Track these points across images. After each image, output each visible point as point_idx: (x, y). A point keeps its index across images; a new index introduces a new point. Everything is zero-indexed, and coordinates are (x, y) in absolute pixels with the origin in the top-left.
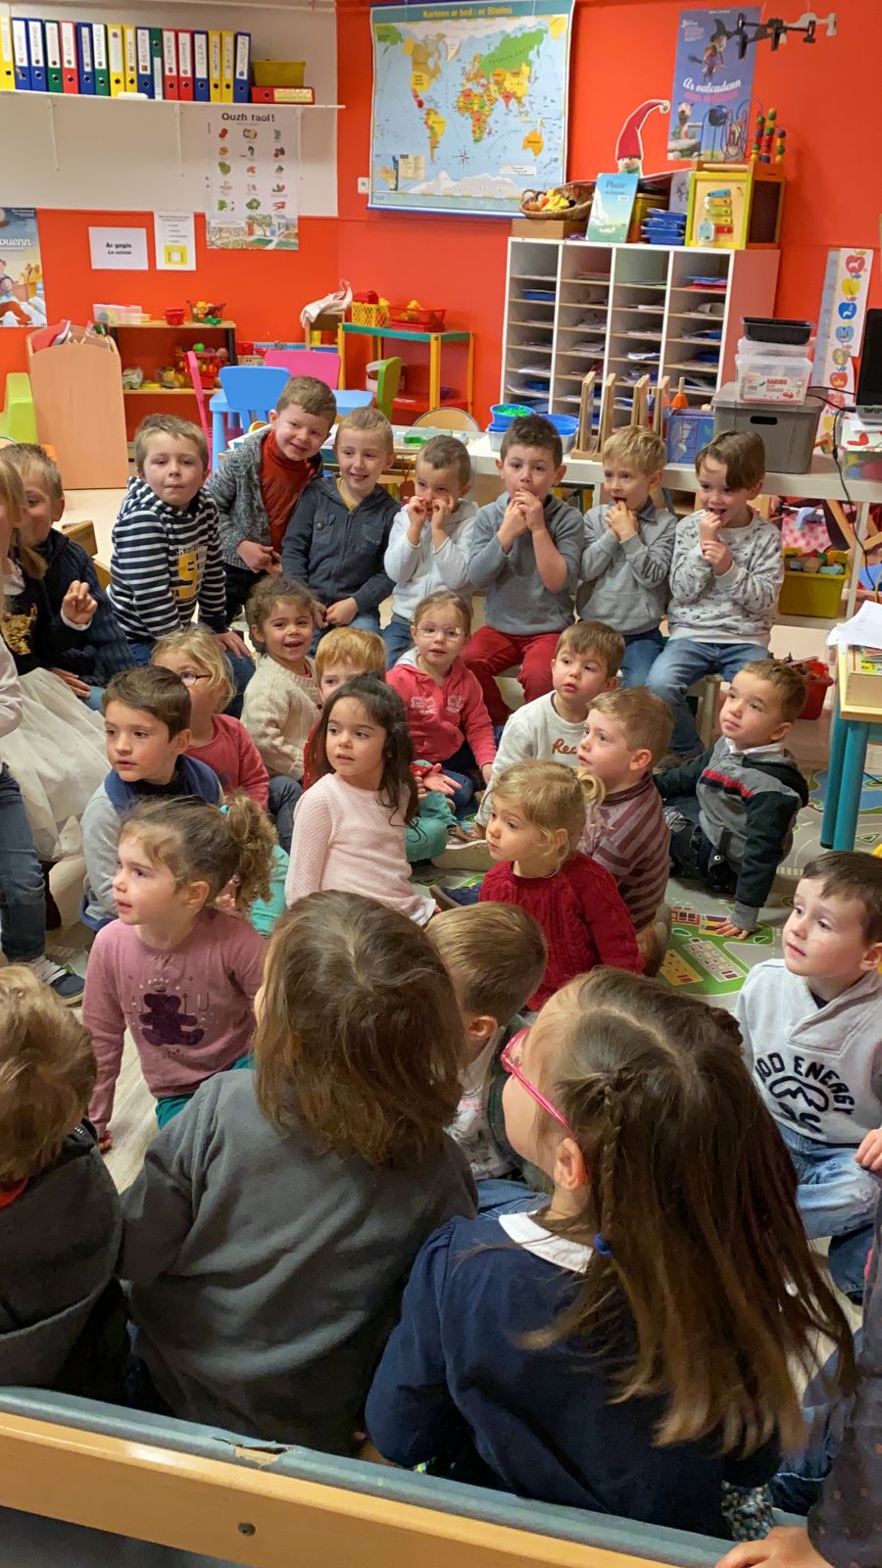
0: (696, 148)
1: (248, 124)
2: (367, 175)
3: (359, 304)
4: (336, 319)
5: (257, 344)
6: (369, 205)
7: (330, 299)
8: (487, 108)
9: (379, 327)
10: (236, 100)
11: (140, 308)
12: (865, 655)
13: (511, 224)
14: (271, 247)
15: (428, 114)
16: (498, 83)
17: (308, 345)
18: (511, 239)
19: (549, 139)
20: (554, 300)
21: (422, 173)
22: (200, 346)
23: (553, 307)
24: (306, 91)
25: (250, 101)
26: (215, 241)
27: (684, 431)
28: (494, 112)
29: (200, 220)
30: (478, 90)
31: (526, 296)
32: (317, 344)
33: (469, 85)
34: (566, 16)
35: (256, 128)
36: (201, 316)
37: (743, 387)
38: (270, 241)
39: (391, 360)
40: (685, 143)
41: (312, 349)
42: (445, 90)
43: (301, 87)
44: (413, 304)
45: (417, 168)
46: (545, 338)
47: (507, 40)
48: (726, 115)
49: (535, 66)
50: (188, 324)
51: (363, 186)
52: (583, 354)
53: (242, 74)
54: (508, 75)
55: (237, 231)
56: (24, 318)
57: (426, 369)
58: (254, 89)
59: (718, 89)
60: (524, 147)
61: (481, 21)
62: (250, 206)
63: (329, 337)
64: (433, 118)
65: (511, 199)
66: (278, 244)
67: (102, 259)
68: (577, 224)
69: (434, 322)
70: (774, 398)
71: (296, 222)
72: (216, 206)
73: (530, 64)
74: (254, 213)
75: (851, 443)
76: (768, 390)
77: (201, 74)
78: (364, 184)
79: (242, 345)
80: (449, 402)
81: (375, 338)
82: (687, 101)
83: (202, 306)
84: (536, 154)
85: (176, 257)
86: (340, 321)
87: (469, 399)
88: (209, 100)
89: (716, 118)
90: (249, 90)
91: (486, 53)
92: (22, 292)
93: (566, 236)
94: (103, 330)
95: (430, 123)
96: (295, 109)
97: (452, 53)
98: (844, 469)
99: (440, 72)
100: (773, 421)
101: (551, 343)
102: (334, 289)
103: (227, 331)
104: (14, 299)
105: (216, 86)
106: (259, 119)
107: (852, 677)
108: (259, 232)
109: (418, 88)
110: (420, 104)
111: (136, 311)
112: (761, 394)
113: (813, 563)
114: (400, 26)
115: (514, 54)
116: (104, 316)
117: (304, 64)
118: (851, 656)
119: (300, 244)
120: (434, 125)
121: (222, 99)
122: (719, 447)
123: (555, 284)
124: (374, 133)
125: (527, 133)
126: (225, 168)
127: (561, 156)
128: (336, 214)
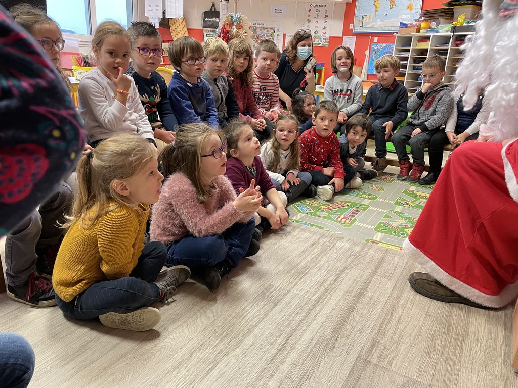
1: (317, 8)
2: (353, 23)
6: (353, 31)
15: (375, 1)
19: (416, 5)
20: (409, 55)
35: (320, 9)
38: (320, 44)
45: (370, 19)
46: (404, 67)
60: (407, 8)
66: (323, 45)
74: (316, 35)
78: (352, 26)
84: (411, 11)
96: (332, 4)
101: (406, 69)
106: (321, 6)
108: (317, 41)
120: (377, 5)
123: (410, 49)
124: (357, 9)
125: (408, 4)
126: (309, 21)
127: (419, 11)
128: (341, 36)
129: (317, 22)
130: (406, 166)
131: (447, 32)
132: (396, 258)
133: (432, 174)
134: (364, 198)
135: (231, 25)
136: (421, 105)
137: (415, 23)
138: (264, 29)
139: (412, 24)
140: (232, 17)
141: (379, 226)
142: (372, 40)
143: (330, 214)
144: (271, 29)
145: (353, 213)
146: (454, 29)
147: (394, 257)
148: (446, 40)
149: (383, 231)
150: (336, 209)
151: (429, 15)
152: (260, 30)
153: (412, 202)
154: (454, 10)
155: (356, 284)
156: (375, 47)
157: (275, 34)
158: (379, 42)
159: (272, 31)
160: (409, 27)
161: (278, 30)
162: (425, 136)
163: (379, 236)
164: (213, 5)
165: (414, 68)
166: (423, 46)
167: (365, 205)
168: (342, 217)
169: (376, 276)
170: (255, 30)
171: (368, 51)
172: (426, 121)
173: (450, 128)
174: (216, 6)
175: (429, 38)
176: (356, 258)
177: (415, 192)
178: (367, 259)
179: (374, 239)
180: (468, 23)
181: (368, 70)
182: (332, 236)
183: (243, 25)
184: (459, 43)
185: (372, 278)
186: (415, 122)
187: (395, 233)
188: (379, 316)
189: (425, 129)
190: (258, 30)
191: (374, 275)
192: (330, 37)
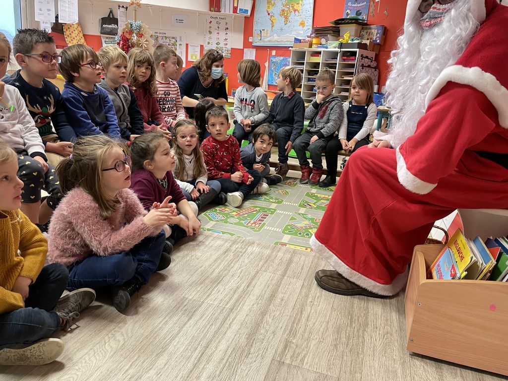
1: (218, 20)
2: (252, 36)
6: (253, 44)
15: (271, 17)
16: (292, 7)
18: (292, 49)
19: (307, 23)
20: (304, 68)
28: (291, 15)
29: (202, 47)
30: (286, 9)
42: (277, 10)
45: (267, 34)
48: (361, 13)
49: (304, 1)
51: (251, 39)
54: (295, 4)
59: (359, 5)
60: (300, 26)
62: (217, 44)
71: (230, 50)
72: (207, 43)
82: (349, 9)
84: (303, 27)
85: (194, 57)
89: (358, 13)
99: (275, 5)
106: (221, 19)
109: (268, 9)
110: (269, 14)
119: (231, 56)
120: (273, 20)
123: (304, 63)
124: (255, 23)
125: (300, 22)
126: (210, 32)
127: (311, 28)
128: (242, 48)
129: (218, 33)
130: (307, 170)
131: (335, 48)
132: (303, 258)
133: (329, 177)
134: (271, 202)
135: (131, 32)
136: (317, 114)
137: (307, 39)
138: (166, 38)
139: (305, 40)
140: (131, 25)
141: (286, 229)
142: (270, 54)
143: (241, 220)
144: (173, 38)
145: (262, 218)
146: (341, 46)
147: (301, 257)
148: (334, 55)
149: (290, 233)
150: (246, 215)
151: (319, 32)
152: (162, 39)
153: (314, 204)
154: (340, 29)
155: (268, 287)
156: (274, 60)
157: (178, 44)
158: (277, 55)
159: (174, 40)
160: (303, 42)
161: (180, 40)
162: (321, 143)
163: (286, 238)
164: (111, 12)
165: (309, 80)
166: (315, 60)
167: (272, 209)
168: (252, 222)
169: (285, 278)
170: (157, 39)
171: (267, 62)
172: (322, 129)
173: (342, 135)
174: (114, 12)
175: (320, 53)
176: (267, 261)
177: (316, 194)
178: (277, 261)
179: (282, 241)
180: (353, 40)
181: (269, 80)
182: (243, 242)
183: (144, 34)
184: (345, 58)
185: (282, 279)
186: (313, 130)
187: (300, 234)
188: (290, 316)
189: (321, 136)
190: (160, 39)
191: (284, 276)
192: (232, 49)
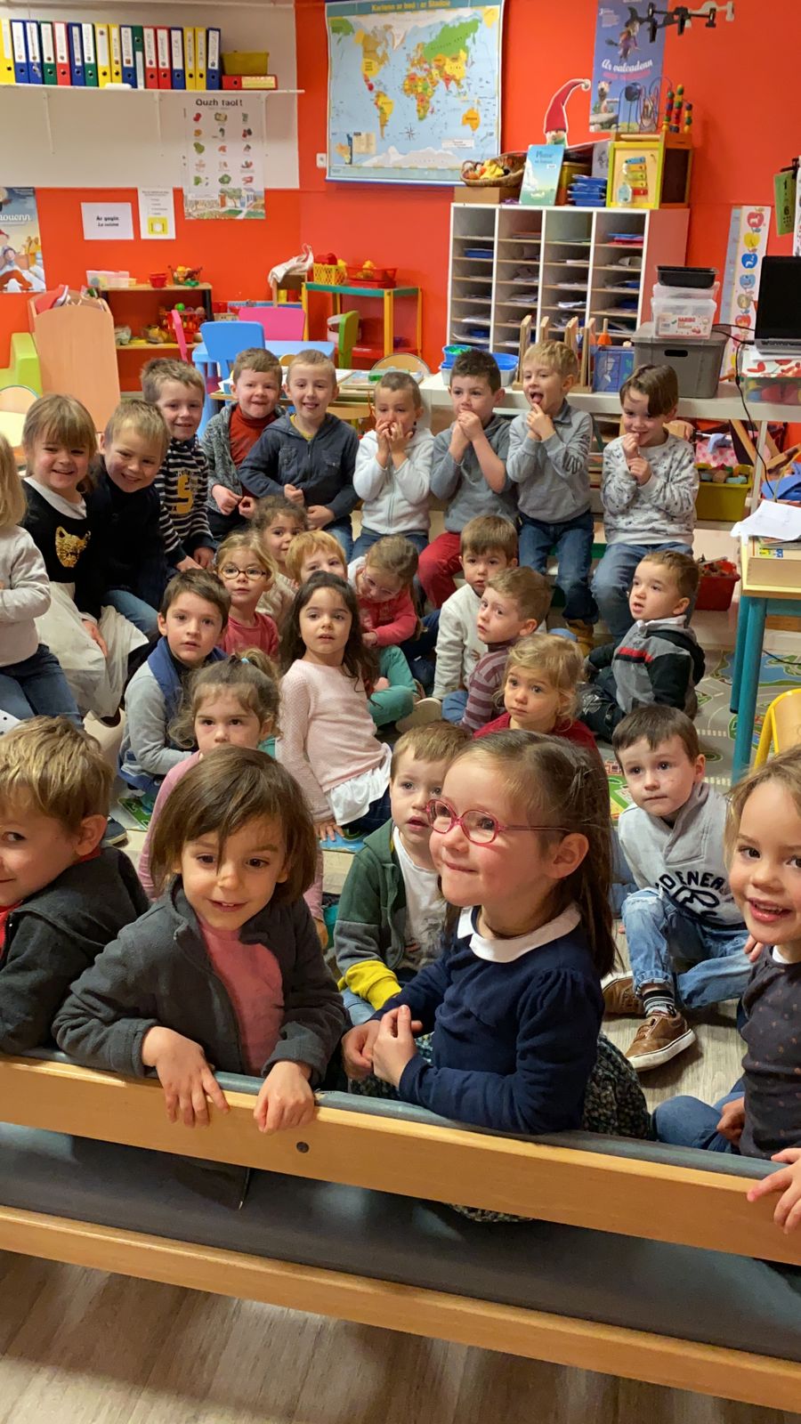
0: (614, 121)
1: (219, 109)
2: (324, 151)
3: (320, 265)
4: (301, 279)
5: (230, 303)
6: (327, 178)
7: (293, 262)
8: (430, 90)
9: (338, 286)
10: (209, 87)
11: (127, 273)
12: (763, 542)
13: (453, 192)
14: (241, 217)
15: (378, 96)
16: (440, 68)
17: (275, 302)
18: (453, 205)
19: (485, 116)
20: (492, 257)
21: (373, 149)
22: (180, 306)
23: (492, 264)
24: (269, 78)
25: (221, 88)
26: (192, 212)
27: (609, 364)
28: (436, 93)
29: (178, 195)
30: (421, 74)
31: (466, 254)
32: (283, 301)
33: (413, 70)
34: (498, 7)
35: (227, 112)
36: (181, 279)
37: (658, 325)
38: (240, 212)
39: (349, 314)
40: (605, 117)
41: (279, 306)
42: (393, 74)
43: (265, 75)
44: (368, 264)
45: (368, 145)
46: (485, 291)
47: (446, 29)
48: (640, 92)
49: (472, 52)
50: (170, 287)
51: (321, 161)
52: (519, 305)
53: (213, 65)
54: (448, 61)
55: (211, 204)
56: (26, 285)
57: (381, 322)
58: (223, 77)
59: (633, 69)
60: (464, 124)
61: (422, 14)
62: (222, 181)
63: (294, 295)
64: (381, 100)
65: (452, 170)
66: (249, 213)
67: (92, 231)
68: (512, 190)
69: (387, 280)
70: (685, 334)
71: (263, 195)
72: (193, 182)
73: (467, 50)
74: (225, 187)
75: (750, 370)
76: (679, 327)
77: (177, 65)
78: (322, 159)
79: (218, 304)
80: (399, 349)
81: (334, 295)
82: (605, 80)
83: (181, 270)
84: (474, 130)
85: (158, 228)
86: (303, 281)
87: (419, 348)
88: (185, 88)
89: (631, 94)
90: (219, 78)
91: (427, 40)
92: (24, 261)
93: (502, 201)
94: (96, 294)
95: (380, 103)
96: (259, 97)
97: (397, 42)
98: (745, 393)
99: (388, 59)
100: (683, 354)
101: (490, 295)
102: (298, 253)
103: (204, 292)
104: (16, 268)
105: (191, 76)
106: (228, 104)
107: (752, 561)
108: (230, 204)
109: (368, 73)
110: (371, 88)
111: (123, 276)
112: (674, 331)
113: (721, 475)
114: (352, 19)
115: (453, 41)
116: (96, 281)
117: (268, 54)
118: (751, 545)
119: (267, 214)
120: (385, 107)
121: (196, 88)
122: (641, 380)
123: (493, 243)
125: (464, 112)
126: (199, 148)
127: (496, 131)
128: (297, 187)
129: (223, 149)
165: (511, 291)
